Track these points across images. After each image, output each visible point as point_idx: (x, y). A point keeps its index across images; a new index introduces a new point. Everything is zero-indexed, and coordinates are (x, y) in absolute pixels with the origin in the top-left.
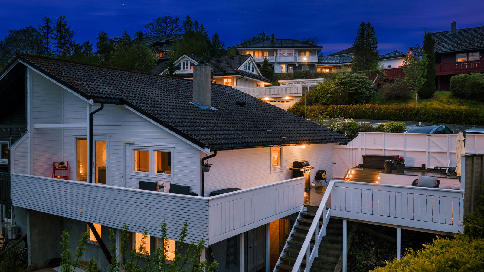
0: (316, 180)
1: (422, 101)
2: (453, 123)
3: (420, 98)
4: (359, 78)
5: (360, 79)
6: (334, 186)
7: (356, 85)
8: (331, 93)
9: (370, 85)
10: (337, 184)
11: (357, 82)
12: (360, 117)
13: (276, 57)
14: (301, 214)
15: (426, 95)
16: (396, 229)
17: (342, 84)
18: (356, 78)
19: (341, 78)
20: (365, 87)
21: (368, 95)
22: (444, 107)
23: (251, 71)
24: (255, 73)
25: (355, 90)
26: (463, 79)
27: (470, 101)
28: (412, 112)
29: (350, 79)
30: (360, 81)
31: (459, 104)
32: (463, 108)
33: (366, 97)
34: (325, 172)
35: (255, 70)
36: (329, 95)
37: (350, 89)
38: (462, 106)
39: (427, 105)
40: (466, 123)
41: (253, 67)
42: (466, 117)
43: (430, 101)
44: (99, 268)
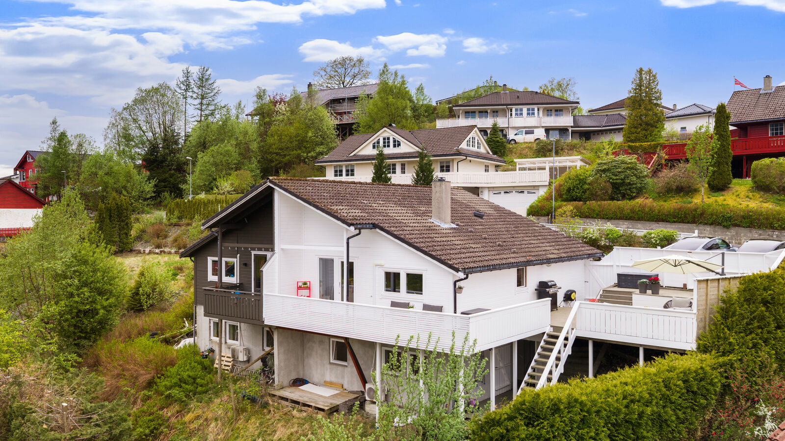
0: (564, 301)
1: (713, 194)
2: (749, 227)
3: (710, 190)
4: (626, 163)
5: (628, 164)
6: (579, 307)
7: (623, 172)
8: (589, 184)
9: (641, 172)
10: (583, 306)
11: (624, 169)
12: (626, 217)
13: (510, 119)
14: (547, 335)
15: (718, 187)
16: (639, 348)
17: (604, 171)
18: (623, 162)
19: (601, 163)
20: (635, 175)
21: (639, 185)
22: (741, 204)
23: (475, 149)
24: (482, 150)
25: (622, 179)
26: (768, 165)
27: (776, 196)
28: (696, 211)
29: (614, 164)
30: (628, 168)
31: (761, 200)
32: (765, 205)
33: (636, 188)
34: (575, 292)
35: (481, 145)
36: (586, 186)
37: (615, 178)
38: (765, 203)
39: (719, 200)
40: (766, 227)
41: (479, 141)
42: (767, 219)
43: (723, 195)
44: (345, 386)
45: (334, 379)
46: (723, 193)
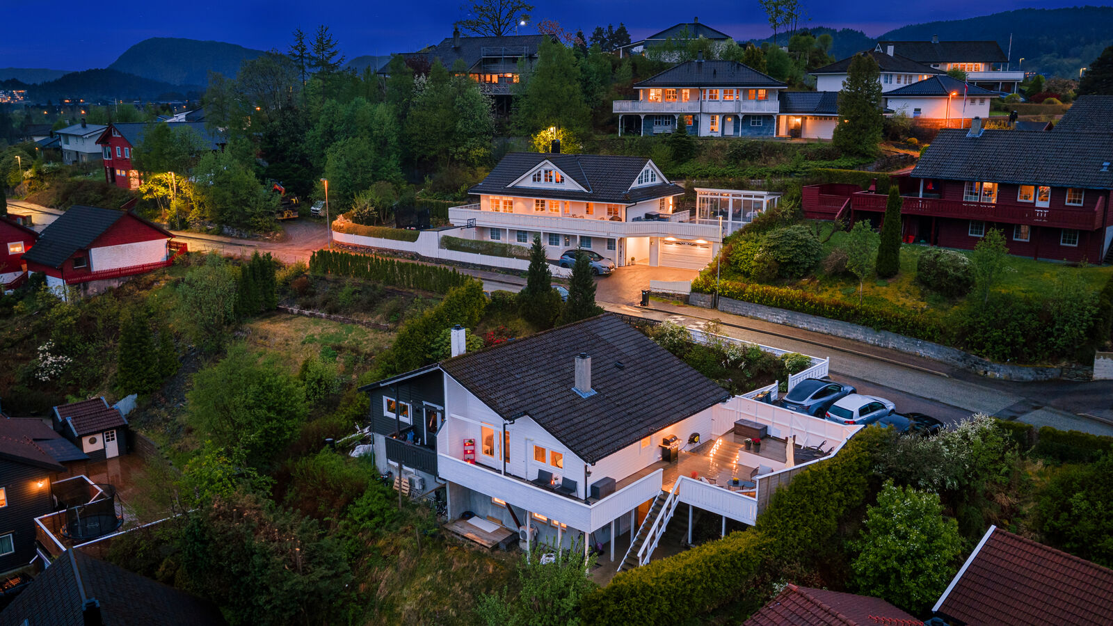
0: (689, 443)
7: (792, 251)
8: (756, 261)
10: (684, 481)
13: (703, 104)
14: (658, 498)
23: (649, 183)
24: (657, 182)
32: (921, 305)
34: (699, 435)
35: (656, 176)
36: (753, 264)
39: (881, 292)
41: (654, 173)
44: (504, 523)
45: (494, 515)
46: (889, 281)
